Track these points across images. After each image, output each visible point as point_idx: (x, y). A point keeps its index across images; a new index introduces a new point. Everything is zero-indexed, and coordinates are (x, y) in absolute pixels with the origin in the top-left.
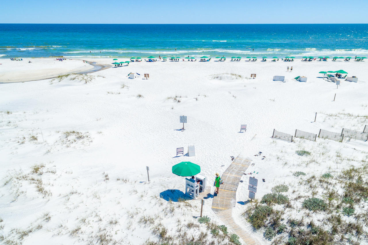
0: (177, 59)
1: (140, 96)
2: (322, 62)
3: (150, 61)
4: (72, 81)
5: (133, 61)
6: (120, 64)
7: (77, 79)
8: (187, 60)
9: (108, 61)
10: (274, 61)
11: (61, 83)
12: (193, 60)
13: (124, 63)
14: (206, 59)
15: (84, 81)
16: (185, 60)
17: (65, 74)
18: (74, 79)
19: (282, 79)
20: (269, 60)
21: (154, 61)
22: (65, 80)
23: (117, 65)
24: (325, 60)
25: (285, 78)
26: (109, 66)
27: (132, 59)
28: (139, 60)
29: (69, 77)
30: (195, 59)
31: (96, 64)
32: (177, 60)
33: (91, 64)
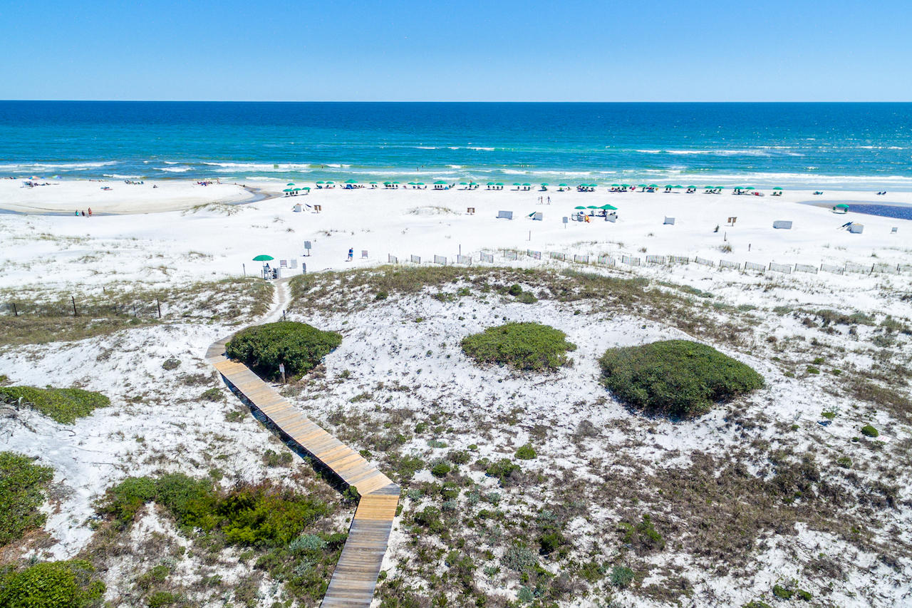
0: (395, 185)
1: (290, 230)
2: (646, 194)
3: (349, 187)
4: (211, 212)
5: (320, 188)
6: (295, 192)
7: (217, 210)
8: (411, 186)
9: (280, 186)
10: (561, 190)
11: (195, 215)
12: (421, 186)
13: (300, 189)
14: (444, 186)
15: (227, 213)
16: (408, 186)
17: (203, 204)
18: (213, 210)
19: (507, 215)
20: (552, 188)
21: (356, 187)
22: (202, 211)
23: (289, 193)
24: (651, 190)
25: (513, 215)
26: (278, 195)
27: (319, 185)
28: (331, 186)
29: (207, 207)
30: (424, 186)
31: (260, 191)
32: (395, 187)
33: (251, 192)
